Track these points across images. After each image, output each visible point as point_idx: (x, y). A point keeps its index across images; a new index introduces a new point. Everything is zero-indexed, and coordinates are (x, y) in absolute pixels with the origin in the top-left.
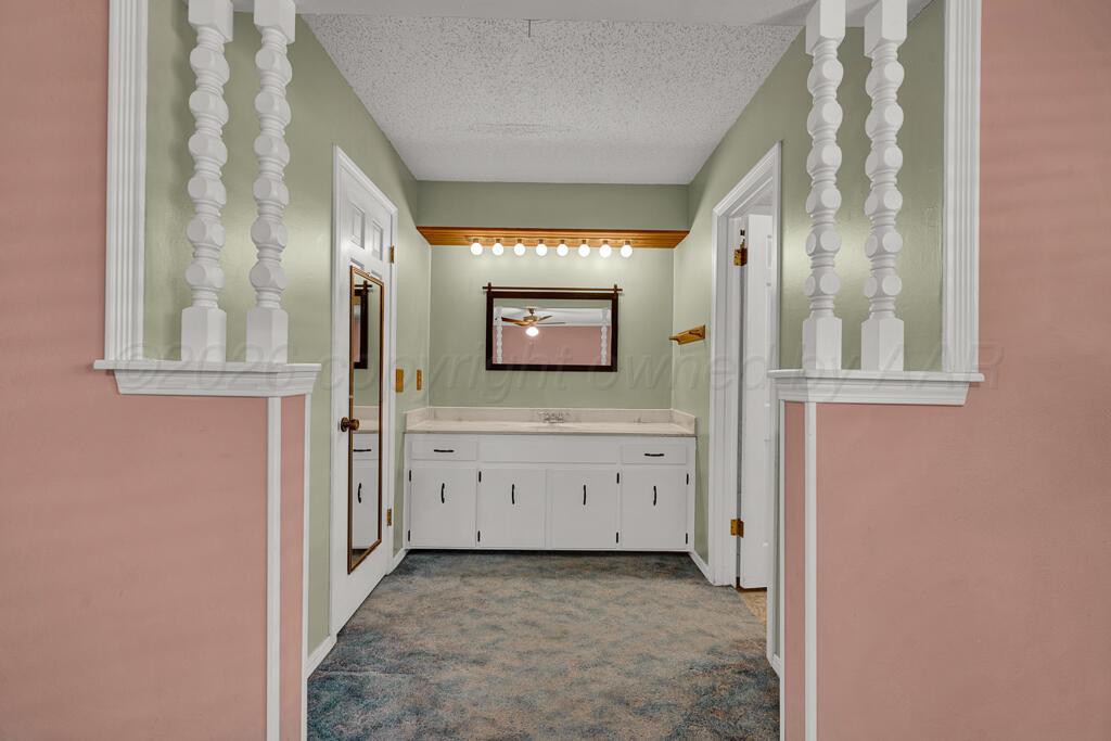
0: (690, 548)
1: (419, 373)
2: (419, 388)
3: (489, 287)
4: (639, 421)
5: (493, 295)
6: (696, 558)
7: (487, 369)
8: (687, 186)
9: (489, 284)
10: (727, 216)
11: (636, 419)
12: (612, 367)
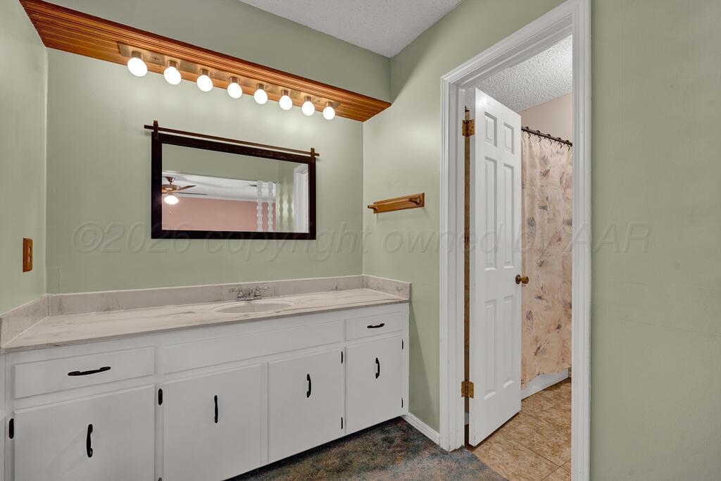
0: (404, 412)
1: (27, 244)
2: (27, 267)
3: (155, 127)
4: (336, 289)
5: (160, 138)
6: (414, 421)
7: (153, 237)
8: (389, 59)
9: (156, 123)
10: (457, 85)
11: (335, 287)
12: (312, 235)
